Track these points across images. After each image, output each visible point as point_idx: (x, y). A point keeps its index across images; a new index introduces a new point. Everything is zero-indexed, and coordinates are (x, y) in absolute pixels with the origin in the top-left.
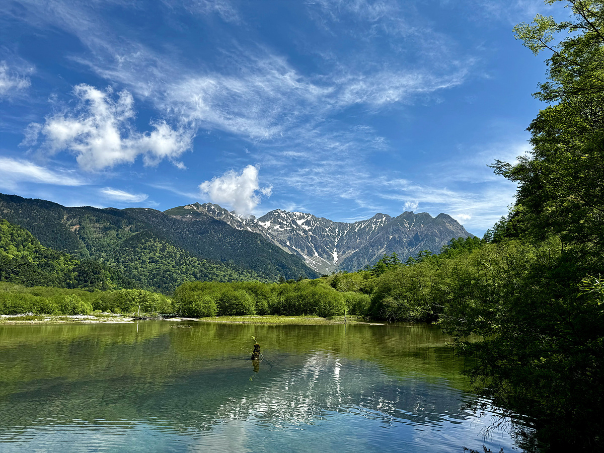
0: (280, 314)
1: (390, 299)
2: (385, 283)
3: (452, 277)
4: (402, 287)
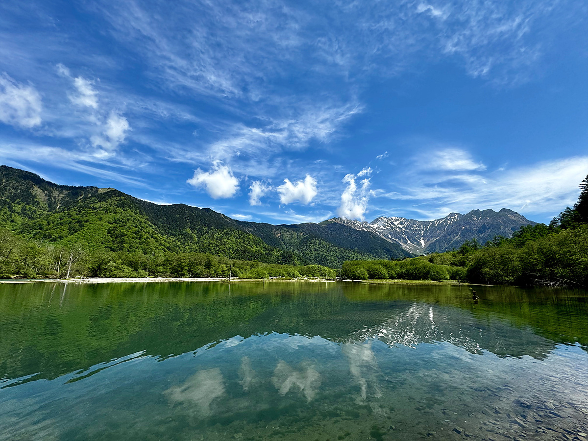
0: (404, 279)
1: (487, 269)
2: (479, 259)
3: (538, 253)
4: (495, 262)
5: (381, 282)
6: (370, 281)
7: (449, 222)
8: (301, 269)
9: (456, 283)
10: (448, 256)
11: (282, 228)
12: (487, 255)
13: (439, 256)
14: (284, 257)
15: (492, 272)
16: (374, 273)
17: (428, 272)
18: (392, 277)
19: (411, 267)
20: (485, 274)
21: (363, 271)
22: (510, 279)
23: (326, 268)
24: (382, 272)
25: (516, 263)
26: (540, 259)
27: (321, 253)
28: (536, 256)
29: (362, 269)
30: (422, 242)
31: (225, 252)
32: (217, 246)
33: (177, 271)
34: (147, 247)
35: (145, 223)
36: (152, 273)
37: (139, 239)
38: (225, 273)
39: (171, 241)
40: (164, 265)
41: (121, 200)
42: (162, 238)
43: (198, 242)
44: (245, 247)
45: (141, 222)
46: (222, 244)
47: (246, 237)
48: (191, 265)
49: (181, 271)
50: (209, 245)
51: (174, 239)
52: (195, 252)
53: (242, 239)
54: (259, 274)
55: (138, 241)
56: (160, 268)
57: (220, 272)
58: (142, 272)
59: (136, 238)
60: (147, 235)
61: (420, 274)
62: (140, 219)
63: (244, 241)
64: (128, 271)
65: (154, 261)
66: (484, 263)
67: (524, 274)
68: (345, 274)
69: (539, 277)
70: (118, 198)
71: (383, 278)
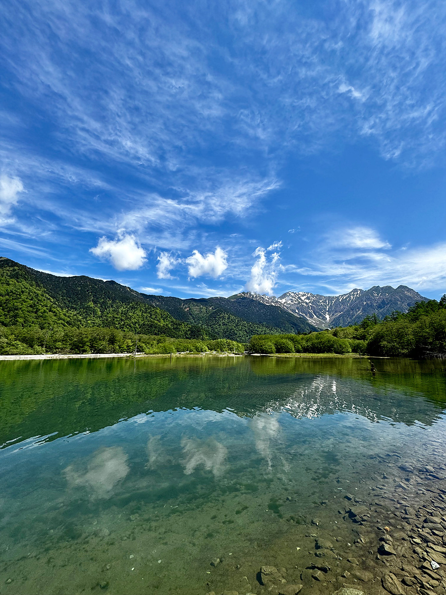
0: (310, 353)
1: (385, 343)
2: (378, 333)
3: (429, 327)
4: (392, 335)
5: (288, 356)
6: (277, 355)
7: (352, 297)
8: (210, 344)
9: (357, 356)
10: (351, 330)
11: (190, 302)
12: (385, 329)
13: (343, 330)
14: (192, 332)
15: (389, 345)
16: (281, 347)
17: (332, 346)
18: (298, 351)
19: (316, 341)
20: (384, 347)
21: (270, 345)
22: (405, 351)
23: (234, 343)
24: (289, 346)
25: (411, 337)
26: (431, 332)
27: (230, 328)
28: (427, 330)
29: (270, 343)
30: (327, 317)
31: (130, 326)
32: (122, 320)
33: (78, 347)
34: (44, 322)
35: (43, 295)
36: (50, 349)
37: (36, 313)
38: (130, 349)
39: (72, 315)
40: (63, 341)
41: (14, 270)
42: (62, 313)
43: (101, 316)
44: (151, 321)
45: (38, 295)
46: (127, 318)
47: (153, 311)
48: (93, 341)
49: (82, 347)
50: (114, 320)
51: (75, 313)
52: (98, 326)
53: (149, 313)
54: (165, 349)
55: (34, 315)
56: (59, 344)
57: (125, 348)
58: (39, 348)
59: (32, 312)
60: (45, 308)
61: (324, 347)
62: (36, 291)
63: (151, 315)
64: (22, 348)
65: (52, 337)
66: (382, 337)
67: (417, 346)
68: (253, 348)
69: (430, 350)
70: (11, 269)
71: (290, 352)
